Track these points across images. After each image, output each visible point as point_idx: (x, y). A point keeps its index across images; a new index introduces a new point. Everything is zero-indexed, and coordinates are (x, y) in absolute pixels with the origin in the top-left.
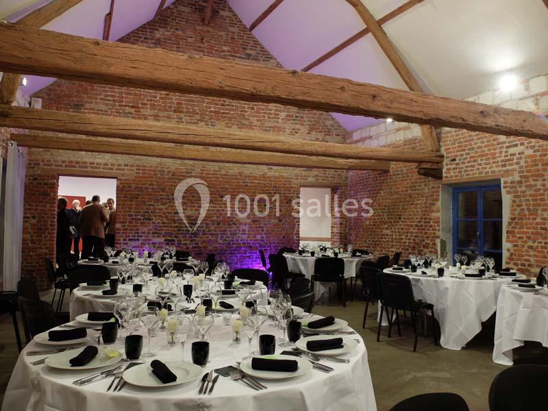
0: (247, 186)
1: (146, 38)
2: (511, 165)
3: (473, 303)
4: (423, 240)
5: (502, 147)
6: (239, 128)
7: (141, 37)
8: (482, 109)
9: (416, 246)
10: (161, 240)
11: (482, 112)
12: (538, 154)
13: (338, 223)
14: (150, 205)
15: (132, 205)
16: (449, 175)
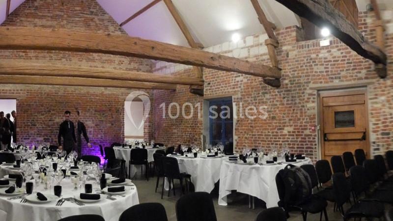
0: (92, 101)
1: (29, 7)
2: (237, 88)
3: (209, 172)
4: (194, 136)
5: (233, 77)
6: (87, 61)
7: (26, 7)
8: (212, 56)
9: (191, 140)
10: (42, 139)
11: (212, 58)
12: (249, 82)
13: (148, 125)
14: (35, 116)
15: (25, 116)
16: (207, 93)
